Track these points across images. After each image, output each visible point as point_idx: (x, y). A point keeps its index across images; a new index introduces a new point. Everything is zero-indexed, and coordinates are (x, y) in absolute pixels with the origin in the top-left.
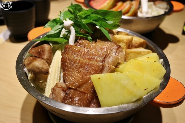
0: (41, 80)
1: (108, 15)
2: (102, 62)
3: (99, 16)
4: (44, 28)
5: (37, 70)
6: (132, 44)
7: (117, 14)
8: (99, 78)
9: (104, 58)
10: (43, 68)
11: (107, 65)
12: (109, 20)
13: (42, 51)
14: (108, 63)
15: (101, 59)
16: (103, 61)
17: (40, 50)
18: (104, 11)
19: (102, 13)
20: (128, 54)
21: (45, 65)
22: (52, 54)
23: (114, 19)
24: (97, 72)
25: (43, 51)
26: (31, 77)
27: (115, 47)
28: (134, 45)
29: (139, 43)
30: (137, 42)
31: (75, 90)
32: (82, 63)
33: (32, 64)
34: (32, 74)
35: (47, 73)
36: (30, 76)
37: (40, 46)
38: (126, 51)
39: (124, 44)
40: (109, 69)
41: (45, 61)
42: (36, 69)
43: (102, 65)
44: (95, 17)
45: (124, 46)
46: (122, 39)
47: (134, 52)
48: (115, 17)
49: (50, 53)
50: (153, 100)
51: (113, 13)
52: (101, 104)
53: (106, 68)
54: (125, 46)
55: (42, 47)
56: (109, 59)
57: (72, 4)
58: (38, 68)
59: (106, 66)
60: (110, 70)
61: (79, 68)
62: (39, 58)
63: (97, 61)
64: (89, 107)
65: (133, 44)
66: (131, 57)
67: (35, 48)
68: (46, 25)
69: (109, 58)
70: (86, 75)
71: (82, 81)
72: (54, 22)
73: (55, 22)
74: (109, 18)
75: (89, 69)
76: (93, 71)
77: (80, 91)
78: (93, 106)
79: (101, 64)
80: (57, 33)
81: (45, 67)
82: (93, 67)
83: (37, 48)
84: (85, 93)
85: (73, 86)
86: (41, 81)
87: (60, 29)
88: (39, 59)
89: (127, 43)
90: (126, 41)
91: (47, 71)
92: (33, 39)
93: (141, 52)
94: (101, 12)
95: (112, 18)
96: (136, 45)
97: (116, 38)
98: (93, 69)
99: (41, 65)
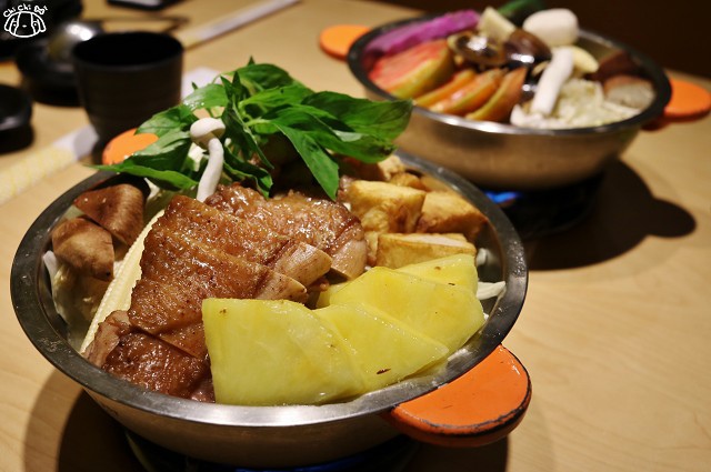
0: (87, 297)
1: (354, 112)
2: (266, 264)
3: (323, 113)
4: (136, 134)
5: (78, 263)
6: (419, 219)
7: (384, 111)
8: (224, 311)
9: (277, 252)
10: (94, 259)
12: (357, 127)
13: (110, 206)
14: (282, 270)
15: (265, 253)
16: (271, 261)
17: (104, 201)
18: (339, 98)
19: (335, 102)
20: (387, 250)
21: (106, 249)
22: (141, 217)
23: (376, 126)
24: (239, 293)
25: (113, 204)
26: (60, 282)
27: (338, 221)
28: (426, 223)
29: (446, 218)
30: (441, 213)
31: (153, 337)
33: (68, 241)
34: (64, 274)
35: (106, 276)
36: (57, 276)
37: (109, 188)
38: (379, 240)
39: (381, 215)
40: (281, 290)
41: (108, 238)
42: (74, 257)
43: (261, 272)
44: (300, 113)
45: (381, 220)
46: (375, 195)
47: (407, 246)
48: (379, 122)
49: (133, 214)
50: (392, 408)
51: (369, 106)
52: (217, 393)
53: (273, 284)
54: (386, 223)
55: (113, 193)
56: (290, 255)
57: (251, 61)
58: (81, 257)
59: (272, 277)
60: (285, 292)
62: (98, 224)
63: (251, 256)
64: (188, 397)
65: (425, 218)
66: (393, 260)
67: (95, 192)
68: (145, 125)
69: (292, 252)
71: (182, 314)
72: (172, 119)
73: (176, 118)
74: (357, 121)
75: (219, 281)
76: (231, 287)
77: (166, 345)
78: (198, 397)
79: (258, 268)
80: (169, 153)
81: (105, 254)
82: (234, 275)
83: (98, 194)
84: (184, 354)
85: (147, 323)
86: (86, 300)
87: (180, 144)
88: (92, 229)
89: (390, 212)
90: (388, 204)
91: (108, 271)
92: (114, 164)
93: (434, 248)
94: (332, 99)
95: (368, 125)
96: (434, 222)
97: (357, 190)
98: (231, 283)
99: (92, 250)
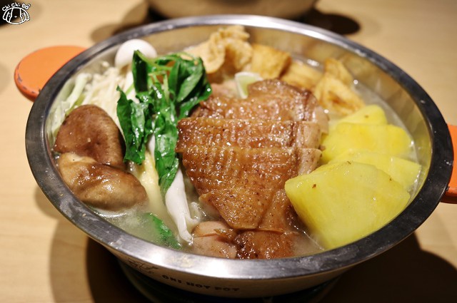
2: (291, 145)
8: (315, 186)
9: (292, 134)
11: (304, 150)
14: (304, 146)
15: (285, 138)
16: (292, 142)
24: (286, 174)
25: (100, 142)
27: (298, 97)
31: (255, 230)
32: (242, 159)
40: (312, 160)
43: (294, 152)
53: (305, 158)
56: (302, 134)
59: (302, 153)
60: (315, 161)
61: (240, 174)
63: (277, 145)
69: (302, 131)
70: (263, 187)
71: (262, 204)
75: (265, 171)
76: (277, 173)
77: (266, 232)
79: (290, 151)
82: (273, 162)
84: (278, 233)
98: (275, 168)
